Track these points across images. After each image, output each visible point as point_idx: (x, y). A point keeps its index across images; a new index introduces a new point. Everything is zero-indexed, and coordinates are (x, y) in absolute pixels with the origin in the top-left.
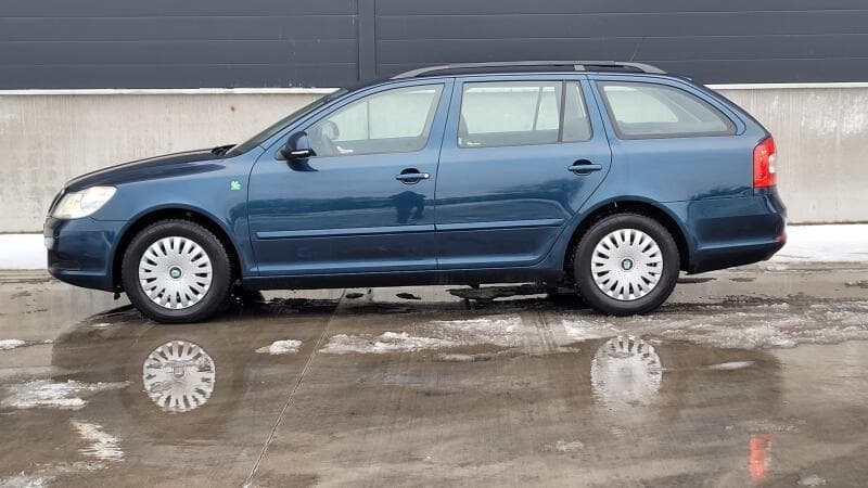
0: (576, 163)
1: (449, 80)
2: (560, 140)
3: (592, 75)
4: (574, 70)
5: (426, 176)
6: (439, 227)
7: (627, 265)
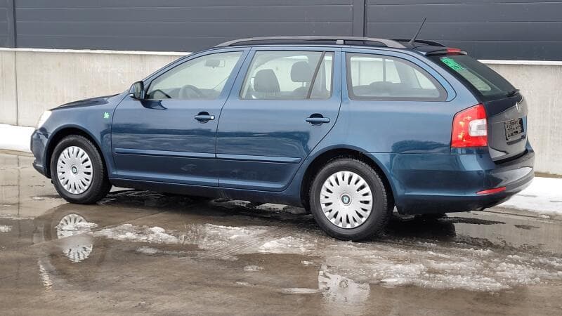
0: (312, 116)
1: (247, 49)
2: (308, 97)
3: (347, 48)
4: (335, 44)
5: (212, 118)
6: (219, 156)
7: (346, 200)
